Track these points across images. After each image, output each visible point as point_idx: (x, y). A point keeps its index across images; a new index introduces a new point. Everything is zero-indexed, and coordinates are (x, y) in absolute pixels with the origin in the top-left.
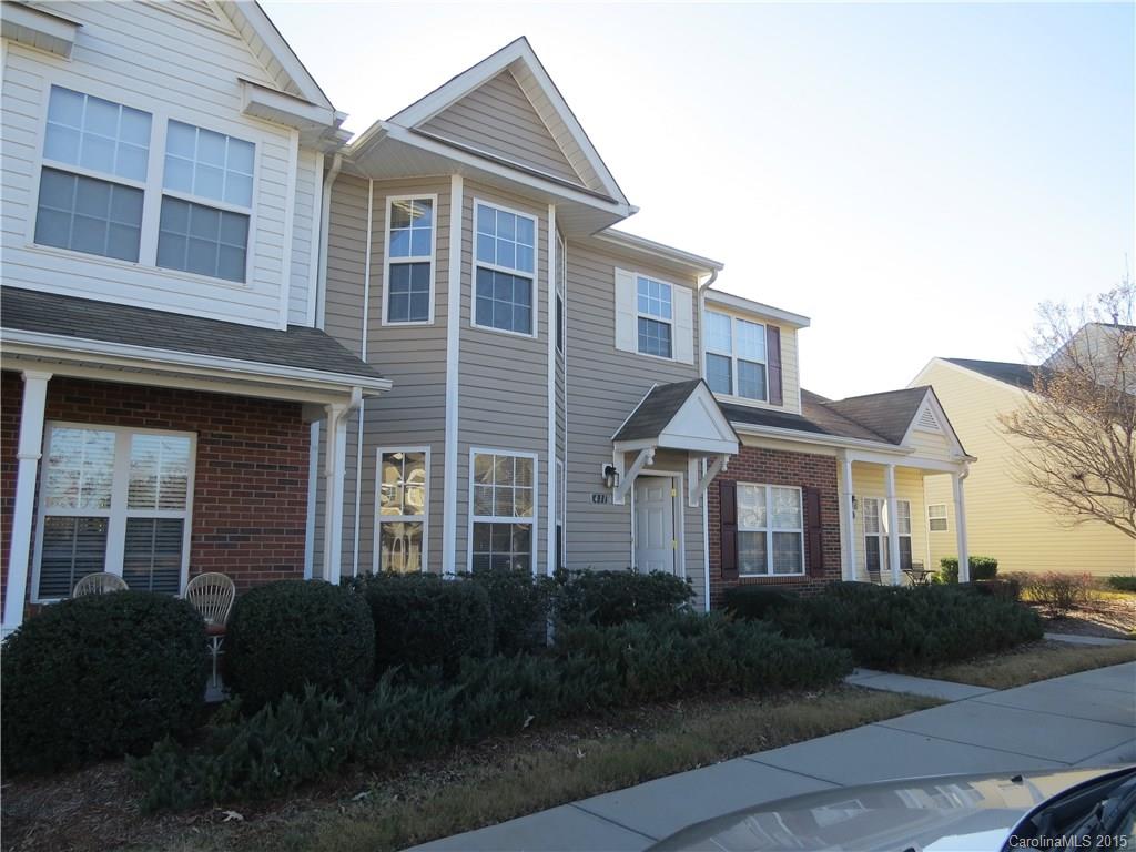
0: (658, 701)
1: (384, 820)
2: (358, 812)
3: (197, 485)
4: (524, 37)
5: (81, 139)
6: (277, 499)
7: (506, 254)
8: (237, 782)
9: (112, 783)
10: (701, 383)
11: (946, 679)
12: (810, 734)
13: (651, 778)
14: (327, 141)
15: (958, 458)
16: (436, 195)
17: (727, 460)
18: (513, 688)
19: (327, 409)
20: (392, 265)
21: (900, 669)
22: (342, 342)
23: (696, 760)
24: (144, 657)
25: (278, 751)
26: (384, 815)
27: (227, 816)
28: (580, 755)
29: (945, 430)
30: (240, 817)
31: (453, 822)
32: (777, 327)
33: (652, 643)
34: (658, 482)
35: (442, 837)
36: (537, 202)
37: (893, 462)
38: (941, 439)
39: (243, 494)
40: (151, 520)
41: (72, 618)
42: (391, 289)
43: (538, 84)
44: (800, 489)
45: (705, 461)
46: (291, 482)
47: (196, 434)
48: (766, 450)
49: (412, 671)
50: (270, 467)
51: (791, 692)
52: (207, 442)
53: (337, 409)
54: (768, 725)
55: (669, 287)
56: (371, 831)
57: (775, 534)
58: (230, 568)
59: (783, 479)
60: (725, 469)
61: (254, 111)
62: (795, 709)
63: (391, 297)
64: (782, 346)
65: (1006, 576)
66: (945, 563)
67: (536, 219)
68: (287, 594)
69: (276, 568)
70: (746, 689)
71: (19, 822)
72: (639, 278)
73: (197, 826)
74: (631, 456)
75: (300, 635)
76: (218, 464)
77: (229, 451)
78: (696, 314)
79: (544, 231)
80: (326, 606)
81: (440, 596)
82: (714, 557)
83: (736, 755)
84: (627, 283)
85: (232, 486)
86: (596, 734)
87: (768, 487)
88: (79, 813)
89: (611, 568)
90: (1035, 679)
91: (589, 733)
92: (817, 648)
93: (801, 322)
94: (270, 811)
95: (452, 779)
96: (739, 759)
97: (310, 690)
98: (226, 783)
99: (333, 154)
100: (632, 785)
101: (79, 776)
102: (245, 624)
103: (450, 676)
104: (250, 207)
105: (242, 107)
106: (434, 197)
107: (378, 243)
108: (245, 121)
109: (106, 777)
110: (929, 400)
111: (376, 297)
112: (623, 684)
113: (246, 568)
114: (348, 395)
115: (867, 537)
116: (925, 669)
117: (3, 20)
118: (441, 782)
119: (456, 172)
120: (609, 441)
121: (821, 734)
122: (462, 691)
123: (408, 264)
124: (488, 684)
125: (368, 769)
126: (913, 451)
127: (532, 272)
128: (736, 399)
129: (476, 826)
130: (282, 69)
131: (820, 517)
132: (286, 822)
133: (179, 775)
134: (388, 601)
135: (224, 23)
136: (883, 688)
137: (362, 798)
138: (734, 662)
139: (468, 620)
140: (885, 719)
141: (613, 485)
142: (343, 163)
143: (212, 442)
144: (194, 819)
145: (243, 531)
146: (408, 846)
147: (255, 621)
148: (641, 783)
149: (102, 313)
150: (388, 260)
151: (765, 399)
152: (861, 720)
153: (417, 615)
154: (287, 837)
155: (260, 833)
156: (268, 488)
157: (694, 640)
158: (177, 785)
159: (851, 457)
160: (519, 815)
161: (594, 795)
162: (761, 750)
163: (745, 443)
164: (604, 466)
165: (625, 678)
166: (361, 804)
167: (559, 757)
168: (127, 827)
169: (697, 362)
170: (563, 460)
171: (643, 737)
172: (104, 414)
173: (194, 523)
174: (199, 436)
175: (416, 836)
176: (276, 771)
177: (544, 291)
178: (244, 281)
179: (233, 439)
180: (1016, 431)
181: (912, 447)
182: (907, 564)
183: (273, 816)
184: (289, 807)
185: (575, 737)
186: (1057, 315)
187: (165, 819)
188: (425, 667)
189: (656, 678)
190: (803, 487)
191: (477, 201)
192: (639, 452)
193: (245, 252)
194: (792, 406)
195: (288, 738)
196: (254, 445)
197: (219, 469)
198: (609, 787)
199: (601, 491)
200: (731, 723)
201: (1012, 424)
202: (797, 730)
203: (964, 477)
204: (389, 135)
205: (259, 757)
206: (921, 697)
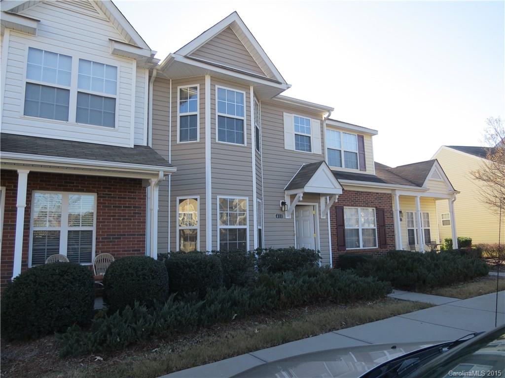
0: (297, 306)
1: (164, 360)
2: (153, 357)
3: (97, 216)
4: (236, 12)
5: (42, 70)
6: (132, 221)
7: (231, 109)
8: (101, 344)
9: (51, 344)
10: (324, 163)
11: (437, 295)
12: (366, 321)
13: (289, 341)
14: (150, 64)
15: (450, 192)
16: (199, 85)
17: (337, 197)
18: (228, 302)
19: (150, 181)
20: (181, 117)
21: (417, 290)
22: (157, 152)
23: (310, 333)
24: (64, 290)
25: (120, 331)
26: (164, 358)
27: (96, 358)
28: (256, 331)
29: (444, 179)
30: (102, 359)
31: (193, 362)
32: (362, 136)
33: (294, 281)
34: (306, 208)
35: (188, 368)
36: (245, 85)
37: (419, 195)
38: (442, 184)
39: (117, 219)
40: (78, 231)
41: (34, 274)
42: (181, 127)
43: (243, 32)
44: (375, 209)
45: (328, 198)
46: (138, 213)
47: (96, 194)
48: (357, 192)
49: (185, 295)
50: (129, 207)
51: (360, 302)
52: (101, 197)
53: (154, 181)
54: (346, 317)
55: (309, 120)
56: (156, 365)
57: (363, 229)
58: (112, 251)
59: (366, 205)
60: (337, 201)
61: (116, 53)
62: (360, 310)
63: (181, 131)
64: (365, 144)
65: (475, 246)
66: (447, 240)
67: (244, 93)
68: (129, 262)
69: (133, 251)
70: (338, 301)
71: (10, 361)
72: (295, 117)
73: (83, 363)
74: (293, 197)
75: (133, 280)
76: (106, 207)
77: (110, 200)
78: (322, 131)
79: (248, 98)
80: (145, 267)
81: (197, 262)
82: (334, 241)
83: (330, 331)
84: (289, 119)
85: (113, 216)
86: (266, 322)
87: (359, 209)
88: (35, 357)
89: (283, 247)
90: (480, 294)
91: (263, 322)
92: (374, 281)
93: (373, 133)
94: (115, 356)
95: (197, 342)
96: (331, 333)
97: (137, 304)
98: (96, 344)
99: (153, 70)
100: (279, 345)
101: (38, 341)
102: (110, 275)
103: (202, 297)
104: (116, 94)
105: (111, 51)
106: (198, 86)
107: (174, 107)
108: (112, 57)
109: (49, 342)
110: (436, 166)
111: (174, 131)
112: (279, 300)
113: (120, 251)
114: (157, 175)
115: (408, 230)
116: (428, 290)
117: (1, 20)
118: (192, 343)
119: (207, 74)
120: (282, 190)
121: (371, 321)
122: (204, 303)
123: (188, 116)
124: (217, 300)
125: (160, 339)
126: (428, 190)
127: (243, 116)
128: (344, 169)
129: (204, 363)
130: (127, 34)
131: (384, 221)
132: (121, 361)
133: (77, 341)
134: (175, 264)
135: (101, 15)
136: (406, 299)
137: (156, 351)
138: (332, 289)
139: (210, 272)
140: (404, 313)
141: (285, 210)
142: (157, 73)
143: (104, 197)
144: (82, 360)
145: (118, 235)
146: (172, 372)
147: (115, 274)
148: (283, 343)
149: (52, 144)
150: (179, 115)
151: (358, 169)
152: (391, 314)
153: (187, 270)
154: (120, 368)
155: (109, 366)
156: (128, 216)
157: (313, 279)
158: (76, 345)
159: (398, 193)
160: (224, 358)
161: (260, 349)
162: (342, 328)
163: (345, 189)
164: (281, 201)
165: (280, 296)
166: (155, 353)
167: (247, 332)
168: (54, 363)
169: (323, 153)
170: (262, 200)
171: (288, 323)
172: (57, 187)
173: (97, 232)
174: (98, 195)
175: (176, 368)
176: (118, 340)
177: (249, 125)
178: (114, 127)
179: (112, 196)
180: (480, 178)
181: (428, 187)
182: (428, 241)
183: (116, 359)
184: (123, 355)
185: (257, 323)
186: (496, 123)
187: (70, 360)
188: (190, 293)
189: (295, 297)
190: (376, 208)
191: (217, 87)
192: (296, 195)
193: (114, 114)
194: (371, 171)
195: (124, 325)
196: (122, 198)
197: (106, 209)
198: (268, 346)
199: (279, 212)
200: (329, 316)
201: (477, 175)
202: (360, 319)
203: (454, 201)
204: (175, 59)
205: (111, 334)
206: (423, 303)
